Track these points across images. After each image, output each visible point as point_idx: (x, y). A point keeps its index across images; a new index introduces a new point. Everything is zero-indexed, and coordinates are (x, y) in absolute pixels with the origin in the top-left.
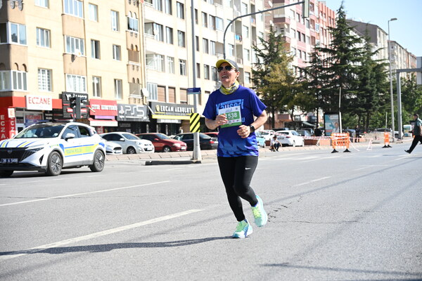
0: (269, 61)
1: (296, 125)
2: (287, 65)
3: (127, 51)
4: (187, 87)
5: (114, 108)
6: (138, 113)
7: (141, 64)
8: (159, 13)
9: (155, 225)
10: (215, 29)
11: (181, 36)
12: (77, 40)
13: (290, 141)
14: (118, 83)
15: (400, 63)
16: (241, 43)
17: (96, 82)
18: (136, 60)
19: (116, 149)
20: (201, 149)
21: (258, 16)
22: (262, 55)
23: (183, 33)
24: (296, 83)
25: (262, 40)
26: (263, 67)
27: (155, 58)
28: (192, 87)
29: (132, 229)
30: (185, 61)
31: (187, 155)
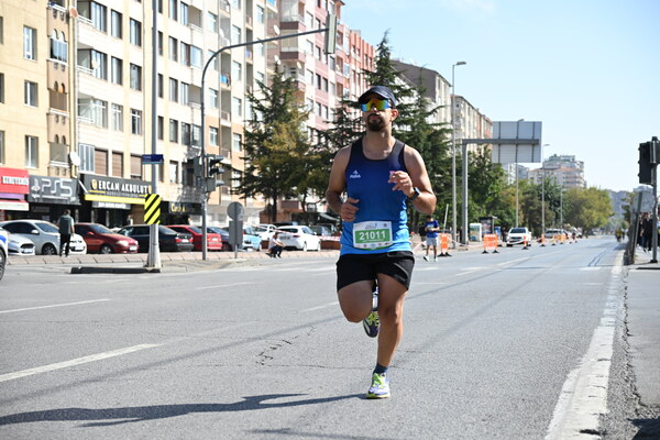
0: (272, 119)
1: (310, 218)
2: (299, 124)
3: (48, 92)
4: (141, 153)
5: (24, 181)
6: (63, 191)
7: (70, 112)
8: (101, 34)
9: (82, 367)
10: (189, 64)
11: (135, 72)
13: (300, 242)
14: (32, 142)
15: (469, 130)
16: (229, 88)
18: (63, 108)
19: (24, 246)
20: (161, 251)
21: (256, 47)
22: (261, 108)
23: (139, 68)
24: (311, 153)
25: (262, 85)
26: (262, 127)
27: (93, 105)
28: (150, 153)
29: (45, 373)
30: (139, 112)
31: (138, 260)
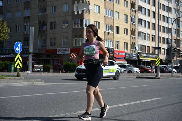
3: (130, 31)
4: (155, 46)
5: (124, 54)
6: (134, 57)
8: (144, 16)
10: (168, 22)
12: (110, 26)
14: (126, 44)
16: (179, 28)
17: (117, 43)
18: (134, 35)
19: (124, 71)
20: (160, 73)
23: (154, 24)
27: (142, 34)
30: (154, 36)
31: (154, 75)
